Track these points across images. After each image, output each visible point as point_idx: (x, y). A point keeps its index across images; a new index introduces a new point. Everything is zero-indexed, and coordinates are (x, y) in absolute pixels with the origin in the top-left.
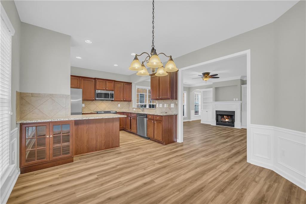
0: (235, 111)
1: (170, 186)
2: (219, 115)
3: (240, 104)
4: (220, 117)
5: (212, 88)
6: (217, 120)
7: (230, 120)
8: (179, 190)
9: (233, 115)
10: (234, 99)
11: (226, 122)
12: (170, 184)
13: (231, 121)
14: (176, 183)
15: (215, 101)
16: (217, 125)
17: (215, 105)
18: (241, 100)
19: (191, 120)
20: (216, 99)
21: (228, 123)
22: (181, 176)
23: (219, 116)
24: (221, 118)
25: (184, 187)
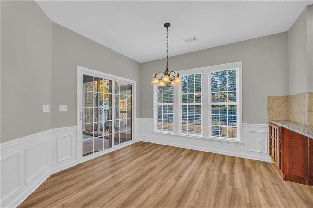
1: (160, 179)
8: (152, 178)
12: (161, 181)
14: (156, 182)
22: (153, 193)
25: (148, 181)
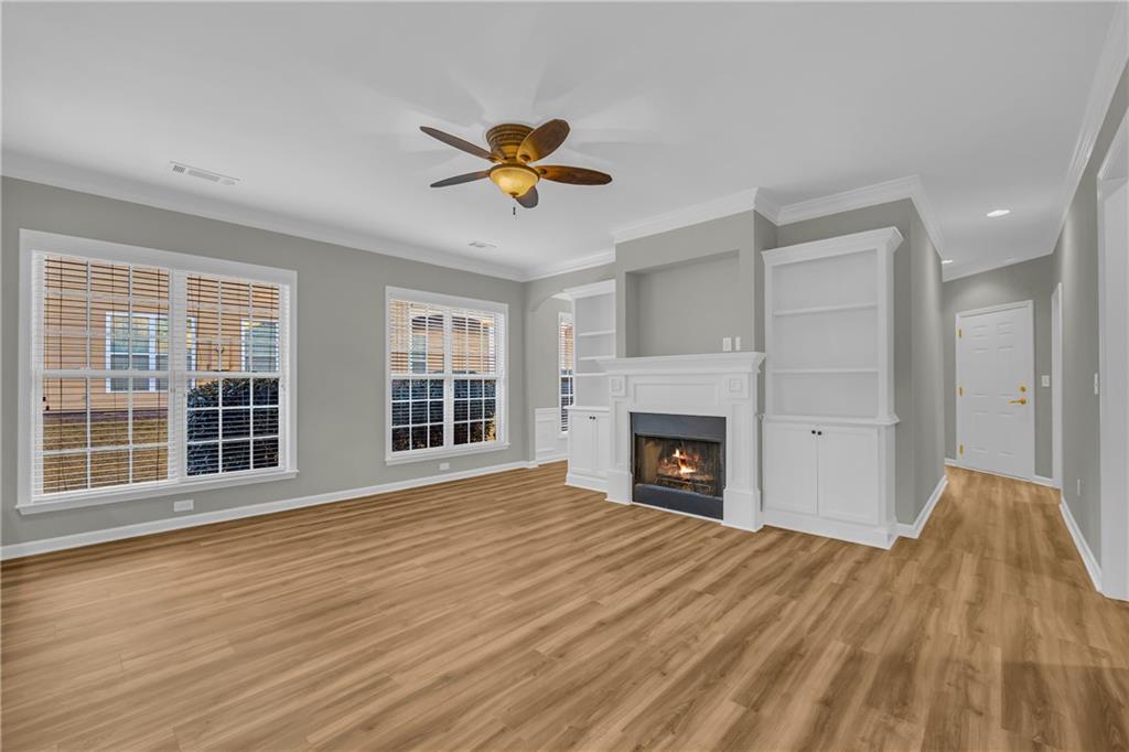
0: (724, 419)
2: (649, 438)
3: (749, 369)
4: (651, 452)
5: (614, 281)
6: (638, 474)
7: (702, 471)
9: (718, 444)
10: (727, 341)
11: (679, 482)
13: (706, 477)
15: (630, 354)
16: (634, 500)
17: (627, 376)
18: (760, 346)
19: (532, 465)
20: (637, 343)
21: (688, 491)
23: (651, 444)
24: (661, 458)
